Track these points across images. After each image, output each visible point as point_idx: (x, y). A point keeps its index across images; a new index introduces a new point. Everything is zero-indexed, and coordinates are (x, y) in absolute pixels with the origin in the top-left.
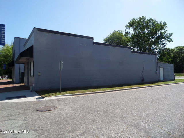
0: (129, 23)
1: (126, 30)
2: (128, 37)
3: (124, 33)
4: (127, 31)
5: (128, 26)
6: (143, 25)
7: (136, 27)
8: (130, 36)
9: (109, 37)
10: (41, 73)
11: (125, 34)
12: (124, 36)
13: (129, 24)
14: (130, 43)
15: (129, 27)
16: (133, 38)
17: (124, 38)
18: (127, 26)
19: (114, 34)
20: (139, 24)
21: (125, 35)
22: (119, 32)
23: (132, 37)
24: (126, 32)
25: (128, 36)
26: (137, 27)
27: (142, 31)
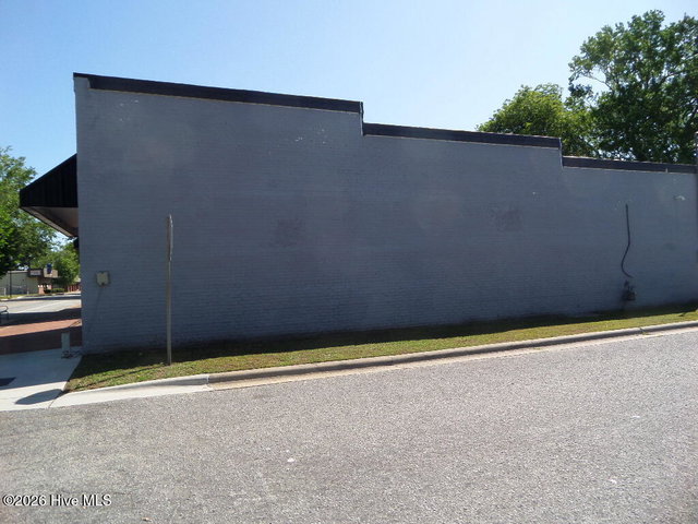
0: (586, 48)
1: (571, 80)
2: (584, 109)
3: (566, 95)
4: (575, 83)
5: (581, 62)
6: (651, 53)
7: (616, 61)
8: (594, 105)
9: (498, 117)
10: (109, 275)
11: (570, 99)
12: (567, 104)
13: (583, 51)
14: (595, 135)
15: (589, 68)
16: (603, 111)
17: (566, 113)
18: (578, 61)
19: (519, 101)
20: (632, 48)
21: (570, 103)
22: (541, 90)
23: (602, 106)
24: (571, 89)
25: (582, 103)
26: (621, 62)
27: (646, 76)
